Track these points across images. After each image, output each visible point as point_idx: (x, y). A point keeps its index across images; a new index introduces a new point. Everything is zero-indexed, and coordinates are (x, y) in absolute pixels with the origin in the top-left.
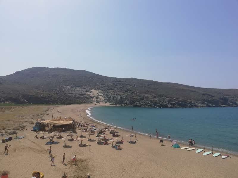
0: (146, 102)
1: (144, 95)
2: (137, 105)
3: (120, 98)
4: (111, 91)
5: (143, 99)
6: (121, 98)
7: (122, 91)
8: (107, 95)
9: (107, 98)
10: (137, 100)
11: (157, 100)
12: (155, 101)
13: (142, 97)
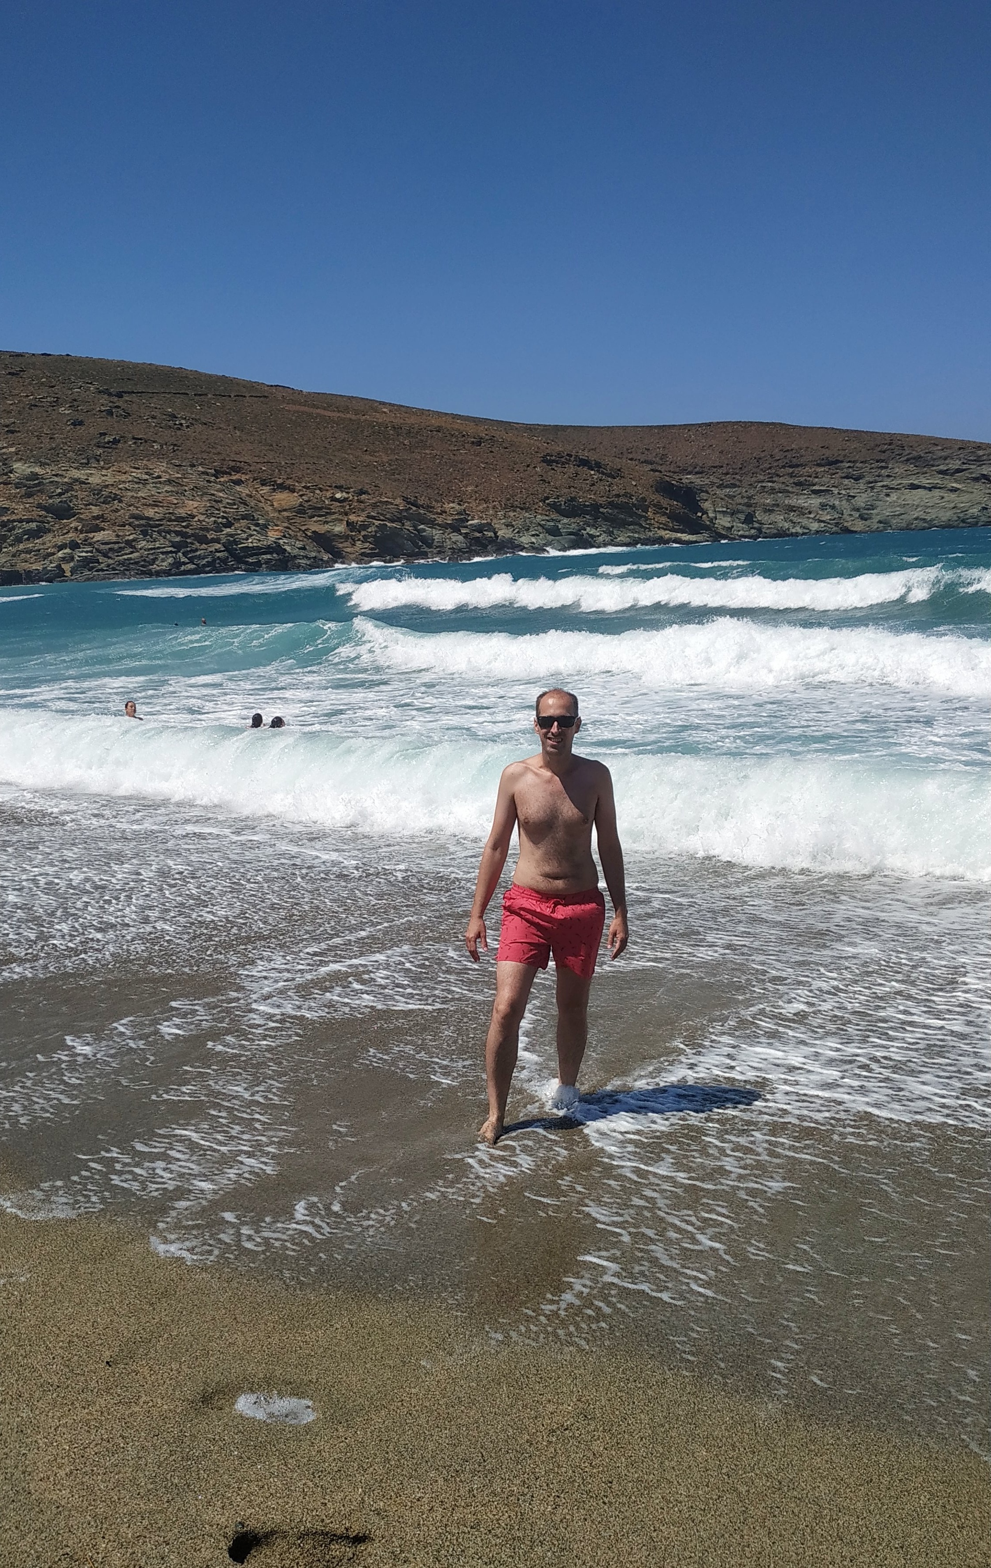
0: (99, 536)
1: (76, 474)
2: (21, 567)
5: (63, 512)
10: (14, 521)
11: (194, 517)
12: (180, 519)
13: (60, 494)
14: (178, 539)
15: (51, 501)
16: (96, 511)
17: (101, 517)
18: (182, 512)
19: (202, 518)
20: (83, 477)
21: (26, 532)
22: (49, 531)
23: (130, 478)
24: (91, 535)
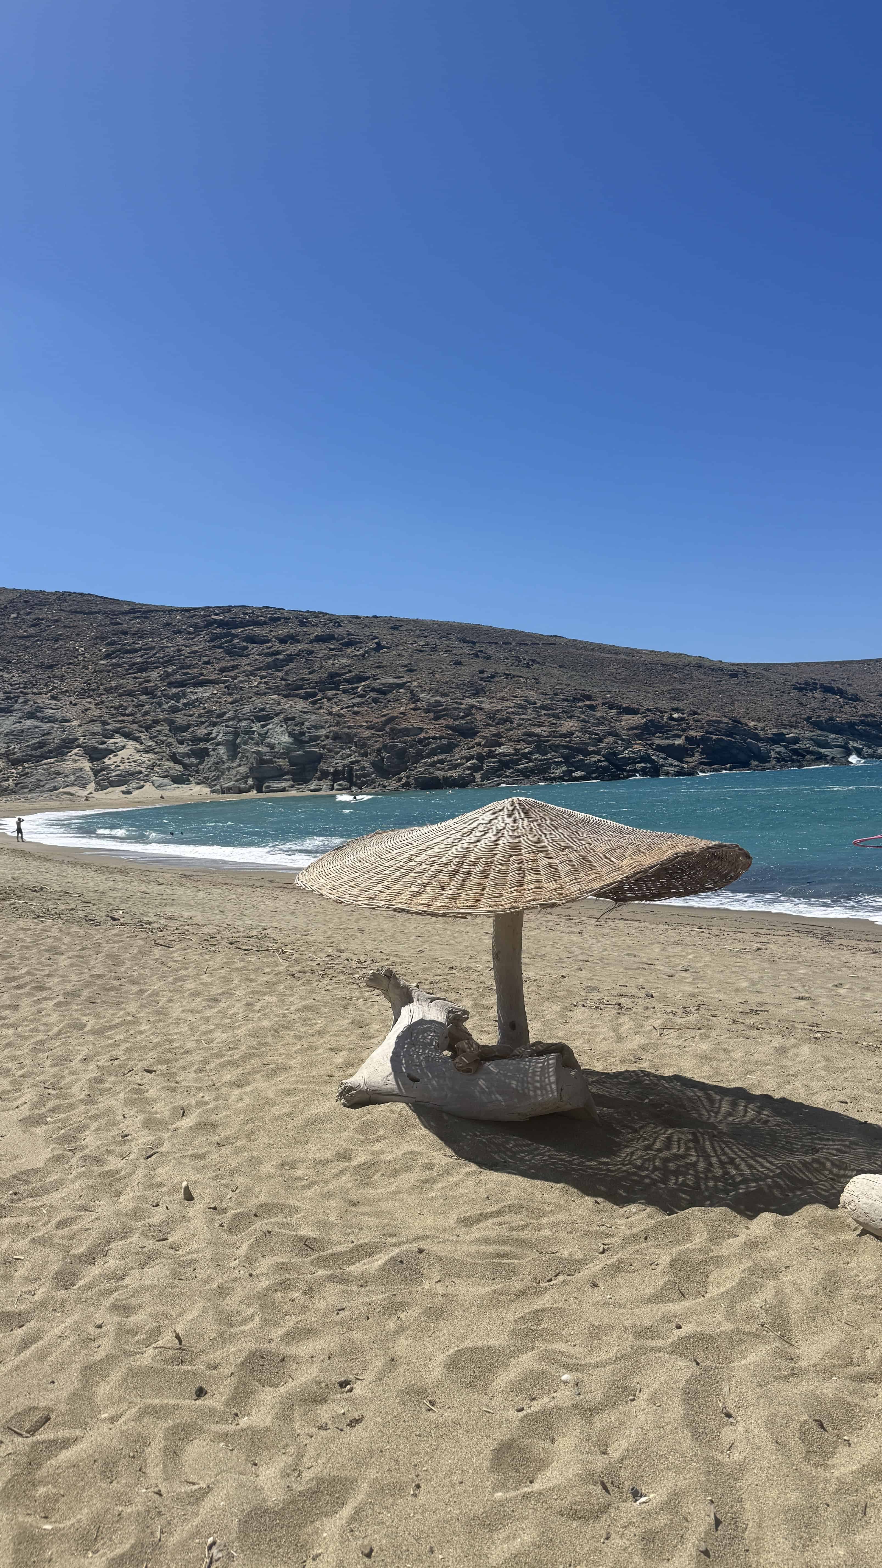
0: (500, 750)
1: (471, 702)
2: (440, 774)
3: (286, 738)
4: (202, 692)
5: (469, 732)
6: (298, 739)
7: (291, 691)
8: (176, 729)
9: (184, 749)
10: (429, 738)
11: (573, 734)
12: (563, 736)
13: (463, 718)
14: (566, 751)
15: (457, 723)
16: (493, 730)
17: (498, 735)
18: (563, 730)
19: (580, 734)
20: (477, 704)
21: (439, 747)
22: (457, 746)
23: (512, 705)
24: (494, 749)
